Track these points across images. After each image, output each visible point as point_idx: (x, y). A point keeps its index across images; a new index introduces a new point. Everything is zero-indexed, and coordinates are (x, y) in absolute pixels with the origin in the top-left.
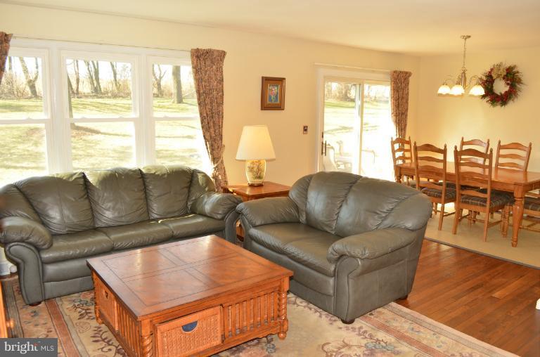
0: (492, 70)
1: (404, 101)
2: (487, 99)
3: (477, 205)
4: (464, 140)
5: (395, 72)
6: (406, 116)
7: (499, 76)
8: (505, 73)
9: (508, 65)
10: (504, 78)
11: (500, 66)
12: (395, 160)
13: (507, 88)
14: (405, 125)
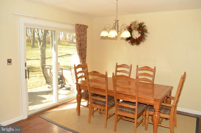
0: (131, 25)
1: (84, 42)
2: (129, 41)
3: (129, 112)
4: (118, 65)
5: (77, 25)
6: (86, 50)
7: (135, 28)
8: (138, 27)
9: (139, 22)
10: (138, 30)
11: (135, 22)
12: (77, 79)
13: (140, 35)
14: (86, 56)
